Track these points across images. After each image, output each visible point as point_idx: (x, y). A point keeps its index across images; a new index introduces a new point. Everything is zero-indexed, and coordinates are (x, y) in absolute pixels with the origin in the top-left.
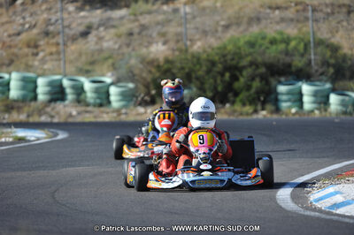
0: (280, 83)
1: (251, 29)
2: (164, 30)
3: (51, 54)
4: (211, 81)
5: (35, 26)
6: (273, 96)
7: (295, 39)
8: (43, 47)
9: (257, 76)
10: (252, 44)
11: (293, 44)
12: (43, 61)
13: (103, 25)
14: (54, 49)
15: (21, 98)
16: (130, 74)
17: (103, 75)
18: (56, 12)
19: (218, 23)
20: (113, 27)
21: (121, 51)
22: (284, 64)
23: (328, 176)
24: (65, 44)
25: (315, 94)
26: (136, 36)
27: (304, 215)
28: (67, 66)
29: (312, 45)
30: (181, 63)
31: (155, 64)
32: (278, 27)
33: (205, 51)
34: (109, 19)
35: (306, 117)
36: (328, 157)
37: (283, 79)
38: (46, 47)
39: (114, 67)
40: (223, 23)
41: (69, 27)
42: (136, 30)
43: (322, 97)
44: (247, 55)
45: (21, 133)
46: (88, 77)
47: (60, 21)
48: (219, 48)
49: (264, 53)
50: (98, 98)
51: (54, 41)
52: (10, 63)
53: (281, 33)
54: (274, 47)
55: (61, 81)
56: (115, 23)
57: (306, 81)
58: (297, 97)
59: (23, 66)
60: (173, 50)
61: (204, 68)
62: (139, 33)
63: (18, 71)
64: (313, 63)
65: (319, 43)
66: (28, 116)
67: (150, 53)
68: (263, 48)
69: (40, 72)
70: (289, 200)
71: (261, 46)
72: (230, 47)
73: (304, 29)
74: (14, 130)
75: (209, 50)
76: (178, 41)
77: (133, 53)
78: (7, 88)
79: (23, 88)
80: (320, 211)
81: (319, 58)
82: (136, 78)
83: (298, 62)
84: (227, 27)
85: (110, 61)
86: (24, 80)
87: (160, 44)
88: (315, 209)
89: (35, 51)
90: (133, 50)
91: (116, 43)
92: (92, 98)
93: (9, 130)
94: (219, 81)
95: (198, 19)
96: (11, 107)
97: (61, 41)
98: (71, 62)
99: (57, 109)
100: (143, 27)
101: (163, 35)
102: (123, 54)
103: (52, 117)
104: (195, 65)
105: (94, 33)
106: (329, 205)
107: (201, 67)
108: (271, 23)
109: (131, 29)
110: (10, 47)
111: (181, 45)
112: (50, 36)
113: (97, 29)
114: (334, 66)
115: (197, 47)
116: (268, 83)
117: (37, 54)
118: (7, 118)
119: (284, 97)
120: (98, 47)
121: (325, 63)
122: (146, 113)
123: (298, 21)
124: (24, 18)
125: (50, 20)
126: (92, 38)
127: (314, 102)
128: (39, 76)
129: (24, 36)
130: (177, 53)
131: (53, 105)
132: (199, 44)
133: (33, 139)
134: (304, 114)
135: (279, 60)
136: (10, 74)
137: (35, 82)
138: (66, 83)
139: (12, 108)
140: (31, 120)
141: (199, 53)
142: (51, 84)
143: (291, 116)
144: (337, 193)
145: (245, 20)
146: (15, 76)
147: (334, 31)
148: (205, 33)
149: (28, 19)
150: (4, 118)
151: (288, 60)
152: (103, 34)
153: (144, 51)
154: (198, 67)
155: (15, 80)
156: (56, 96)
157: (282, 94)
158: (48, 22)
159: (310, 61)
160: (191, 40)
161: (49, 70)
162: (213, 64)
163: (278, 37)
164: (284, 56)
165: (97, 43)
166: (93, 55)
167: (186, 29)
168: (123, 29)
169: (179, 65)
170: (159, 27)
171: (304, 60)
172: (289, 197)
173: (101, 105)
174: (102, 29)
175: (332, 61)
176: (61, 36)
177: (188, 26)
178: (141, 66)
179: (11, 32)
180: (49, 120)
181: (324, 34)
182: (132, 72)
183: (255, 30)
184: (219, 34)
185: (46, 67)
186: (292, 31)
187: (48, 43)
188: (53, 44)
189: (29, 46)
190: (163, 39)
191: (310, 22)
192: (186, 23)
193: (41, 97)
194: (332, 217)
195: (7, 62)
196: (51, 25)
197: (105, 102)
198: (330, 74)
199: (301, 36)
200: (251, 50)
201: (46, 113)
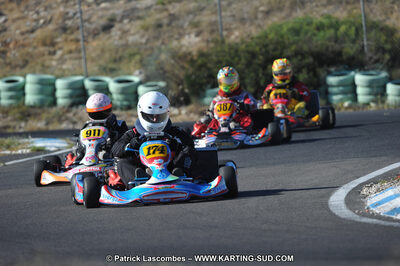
0: (330, 74)
1: (294, 15)
2: (197, 19)
3: (70, 52)
4: (252, 74)
5: (51, 20)
6: (322, 89)
7: (344, 23)
8: (60, 45)
9: (303, 67)
10: (296, 31)
11: (343, 28)
12: (62, 60)
13: (127, 16)
14: (73, 46)
15: (37, 103)
16: (161, 72)
17: (130, 74)
18: (75, 4)
19: (257, 8)
20: (139, 18)
21: (148, 46)
22: (333, 52)
23: (387, 177)
24: (84, 41)
25: (370, 85)
26: (165, 28)
27: (360, 223)
28: (89, 65)
29: (364, 29)
30: (217, 56)
31: (189, 58)
32: (325, 11)
33: (243, 42)
34: (134, 10)
35: (361, 111)
36: (386, 155)
37: (332, 69)
38: (64, 44)
39: (142, 64)
40: (262, 8)
41: (88, 20)
42: (165, 21)
43: (378, 87)
44: (292, 44)
45: (40, 143)
46: (112, 77)
47: (78, 15)
48: (259, 38)
49: (310, 40)
50: (126, 100)
51: (72, 37)
52: (24, 65)
53: (329, 17)
54: (322, 34)
55: (82, 82)
56: (140, 14)
57: (360, 70)
58: (350, 88)
59: (39, 67)
60: (208, 41)
61: (243, 61)
62: (169, 25)
63: (34, 73)
64: (366, 49)
65: (373, 26)
66: (47, 124)
67: (182, 46)
68: (309, 34)
69: (58, 72)
70: (344, 207)
71: (306, 33)
72: (272, 36)
73: (355, 11)
74: (32, 140)
75: (249, 40)
76: (212, 32)
77: (163, 47)
78: (21, 92)
79: (41, 92)
80: (379, 217)
81: (372, 43)
82: (167, 75)
83: (349, 50)
84: (267, 13)
85: (138, 57)
86: (41, 82)
87: (193, 36)
88: (373, 216)
89: (52, 49)
90: (163, 43)
91: (143, 36)
92: (118, 100)
93: (26, 140)
94: (260, 75)
95: (234, 6)
96: (27, 114)
97: (80, 37)
98: (93, 60)
99: (80, 114)
100: (173, 17)
101: (195, 25)
102: (152, 49)
103: (74, 123)
104: (233, 58)
105: (117, 26)
106: (388, 209)
107: (240, 60)
108: (317, 6)
109: (159, 20)
110: (23, 46)
111: (215, 35)
112: (69, 32)
113: (121, 21)
114: (390, 52)
115: (235, 37)
116: (316, 74)
117: (54, 53)
118: (23, 126)
119: (335, 90)
120: (123, 42)
121: (380, 49)
122: (180, 114)
123: (347, 3)
124: (38, 13)
125: (67, 13)
126: (115, 32)
127: (370, 94)
128: (58, 77)
129: (38, 33)
130: (212, 45)
131: (74, 110)
132: (237, 33)
133: (53, 149)
134: (359, 108)
135: (327, 47)
136: (25, 76)
137: (54, 85)
138: (88, 84)
139: (29, 115)
140: (51, 127)
141: (237, 44)
142: (71, 86)
143: (343, 110)
144: (396, 196)
145: (288, 4)
146: (30, 78)
147: (388, 12)
148: (243, 21)
149: (42, 14)
150: (20, 127)
151: (337, 47)
152: (128, 27)
153: (175, 44)
154: (236, 59)
155: (30, 83)
156: (78, 100)
157: (332, 86)
158: (65, 16)
159: (363, 47)
160: (226, 30)
161: (69, 70)
162: (253, 55)
163: (326, 21)
164: (333, 43)
165: (121, 38)
166: (117, 52)
167: (221, 17)
168: (150, 21)
169: (214, 58)
170: (191, 16)
171: (357, 46)
172: (343, 203)
173: (129, 108)
174: (126, 21)
175: (388, 46)
176: (80, 31)
177: (223, 14)
178: (172, 61)
179: (24, 29)
180: (71, 127)
181: (377, 16)
182: (162, 69)
183: (299, 14)
184: (258, 22)
185: (65, 67)
186: (340, 14)
187: (66, 40)
188: (71, 40)
189: (44, 44)
190: (195, 30)
191: (361, 3)
192: (221, 11)
193: (61, 101)
194: (393, 224)
195: (21, 63)
196: (69, 19)
197: (133, 103)
198: (385, 61)
199: (352, 19)
200: (296, 38)
201: (67, 119)
